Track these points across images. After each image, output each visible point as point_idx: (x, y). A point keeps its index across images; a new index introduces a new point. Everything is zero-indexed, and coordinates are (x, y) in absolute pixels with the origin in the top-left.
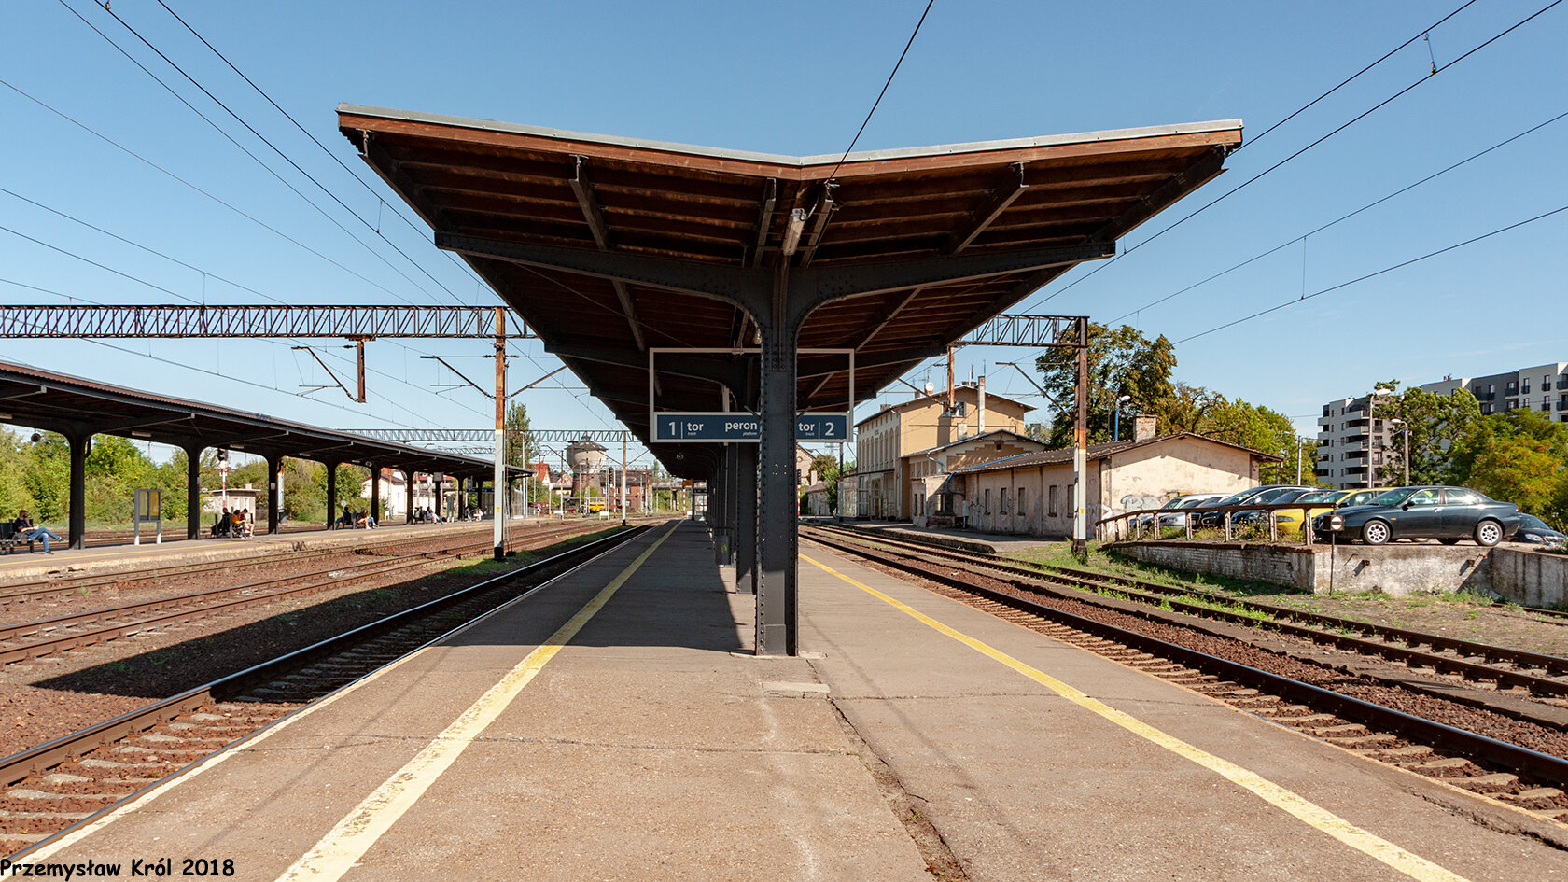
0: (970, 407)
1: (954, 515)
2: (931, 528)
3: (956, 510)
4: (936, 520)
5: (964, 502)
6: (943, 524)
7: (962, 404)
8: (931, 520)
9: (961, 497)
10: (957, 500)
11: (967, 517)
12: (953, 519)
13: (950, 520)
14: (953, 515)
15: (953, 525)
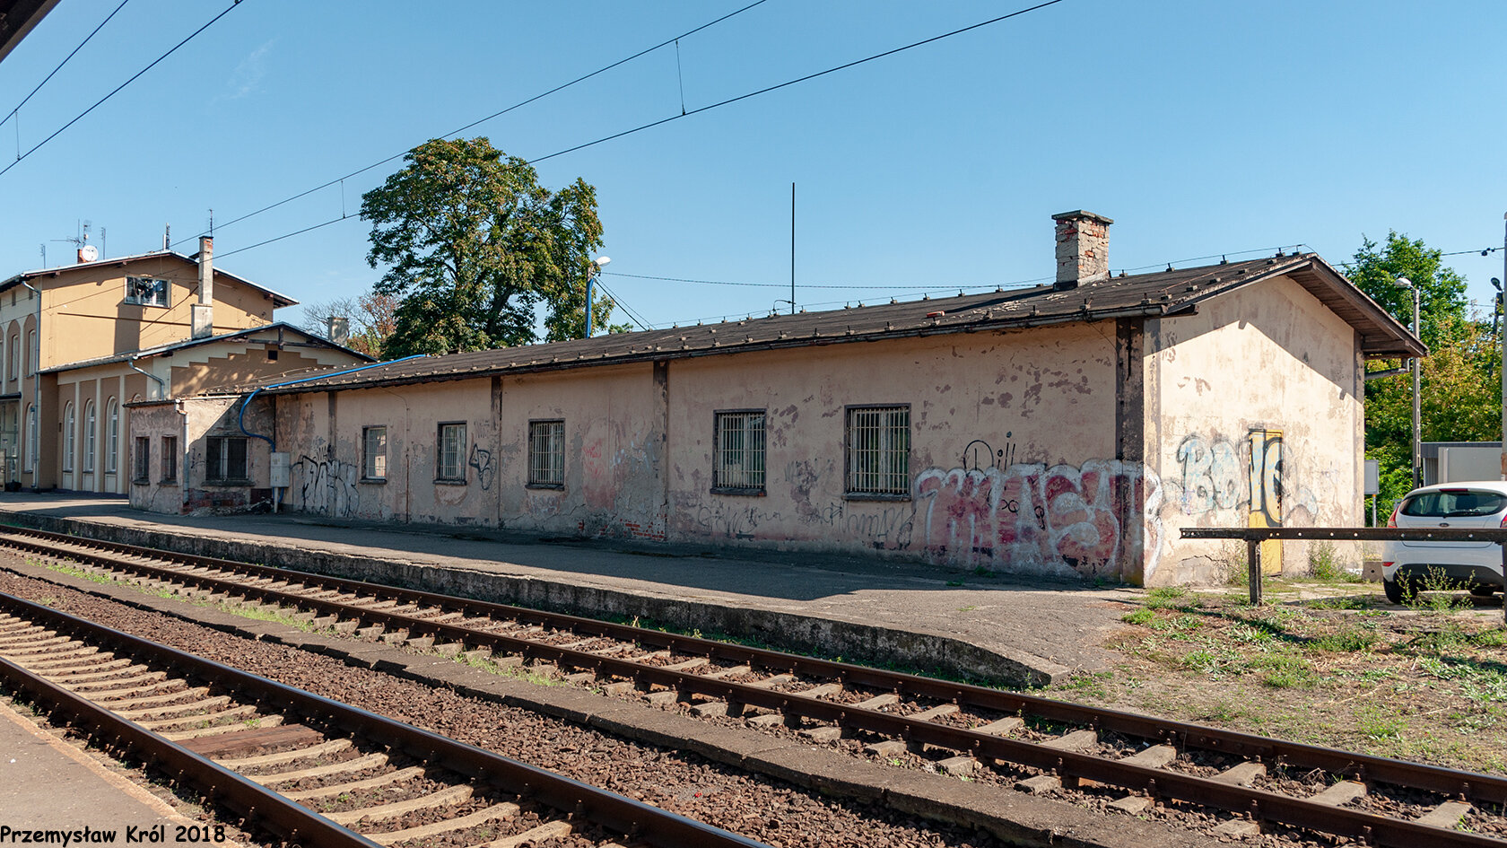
0: (178, 292)
1: (250, 485)
2: (196, 513)
3: (256, 475)
4: (208, 496)
5: (274, 456)
6: (224, 503)
7: (164, 284)
8: (196, 497)
9: (265, 444)
10: (256, 451)
11: (283, 490)
12: (247, 493)
13: (241, 495)
14: (246, 483)
15: (249, 507)
